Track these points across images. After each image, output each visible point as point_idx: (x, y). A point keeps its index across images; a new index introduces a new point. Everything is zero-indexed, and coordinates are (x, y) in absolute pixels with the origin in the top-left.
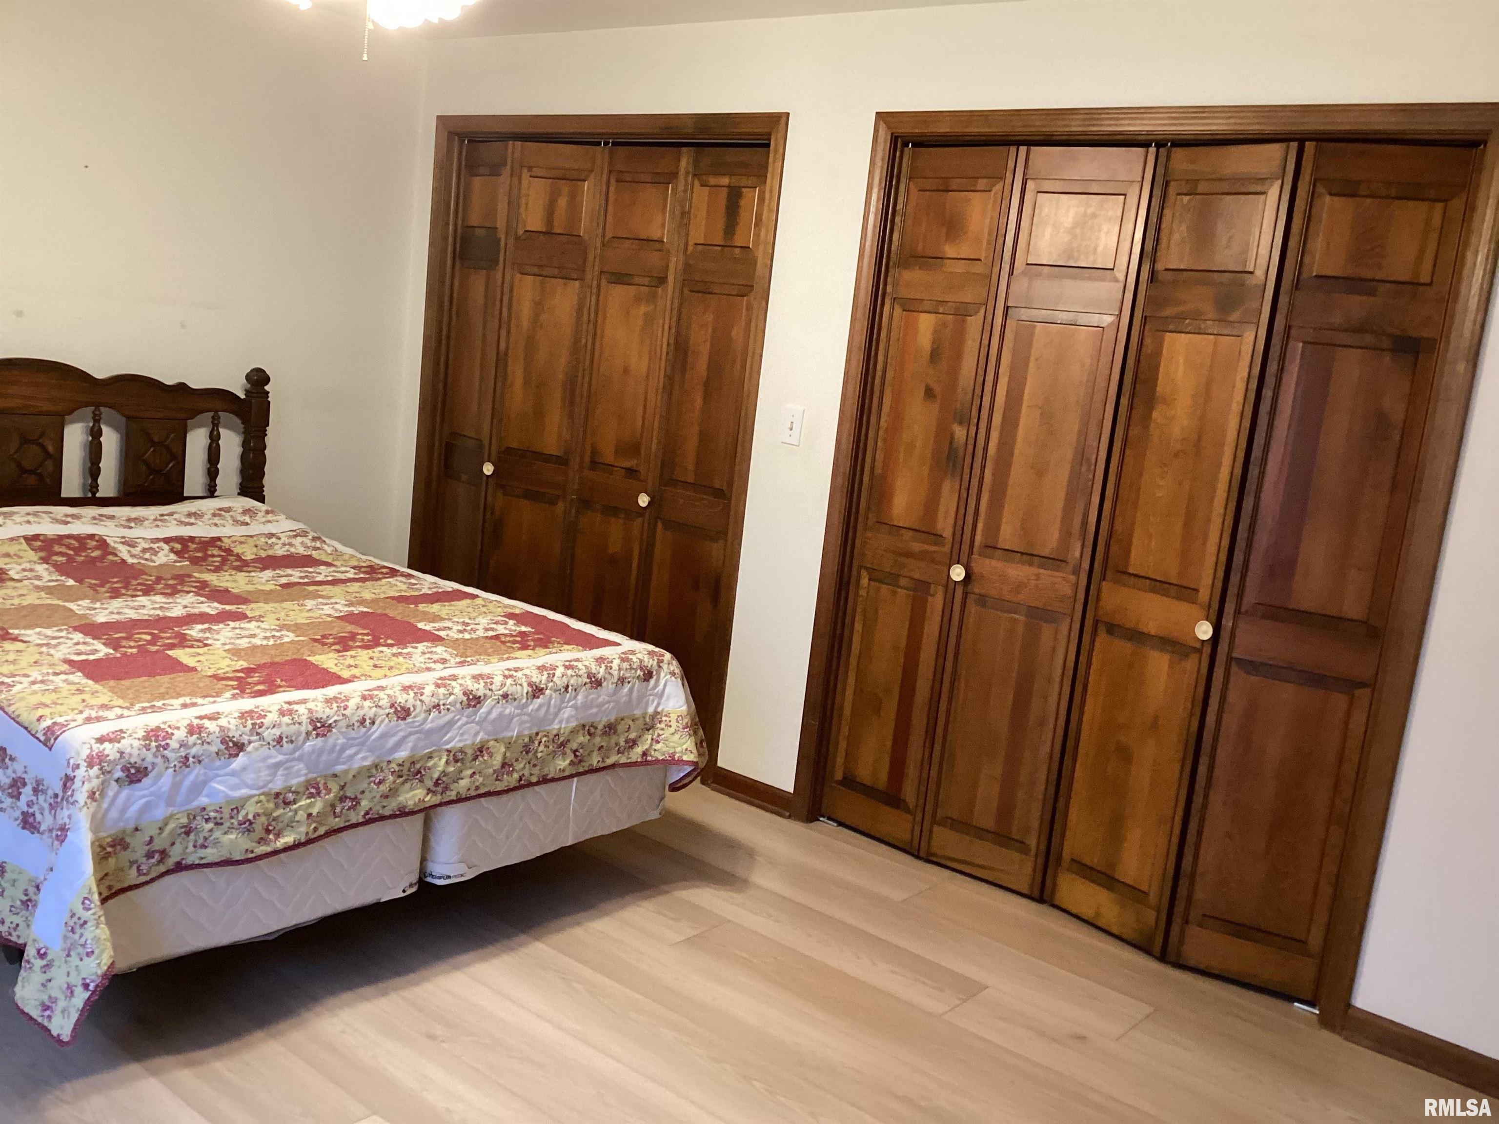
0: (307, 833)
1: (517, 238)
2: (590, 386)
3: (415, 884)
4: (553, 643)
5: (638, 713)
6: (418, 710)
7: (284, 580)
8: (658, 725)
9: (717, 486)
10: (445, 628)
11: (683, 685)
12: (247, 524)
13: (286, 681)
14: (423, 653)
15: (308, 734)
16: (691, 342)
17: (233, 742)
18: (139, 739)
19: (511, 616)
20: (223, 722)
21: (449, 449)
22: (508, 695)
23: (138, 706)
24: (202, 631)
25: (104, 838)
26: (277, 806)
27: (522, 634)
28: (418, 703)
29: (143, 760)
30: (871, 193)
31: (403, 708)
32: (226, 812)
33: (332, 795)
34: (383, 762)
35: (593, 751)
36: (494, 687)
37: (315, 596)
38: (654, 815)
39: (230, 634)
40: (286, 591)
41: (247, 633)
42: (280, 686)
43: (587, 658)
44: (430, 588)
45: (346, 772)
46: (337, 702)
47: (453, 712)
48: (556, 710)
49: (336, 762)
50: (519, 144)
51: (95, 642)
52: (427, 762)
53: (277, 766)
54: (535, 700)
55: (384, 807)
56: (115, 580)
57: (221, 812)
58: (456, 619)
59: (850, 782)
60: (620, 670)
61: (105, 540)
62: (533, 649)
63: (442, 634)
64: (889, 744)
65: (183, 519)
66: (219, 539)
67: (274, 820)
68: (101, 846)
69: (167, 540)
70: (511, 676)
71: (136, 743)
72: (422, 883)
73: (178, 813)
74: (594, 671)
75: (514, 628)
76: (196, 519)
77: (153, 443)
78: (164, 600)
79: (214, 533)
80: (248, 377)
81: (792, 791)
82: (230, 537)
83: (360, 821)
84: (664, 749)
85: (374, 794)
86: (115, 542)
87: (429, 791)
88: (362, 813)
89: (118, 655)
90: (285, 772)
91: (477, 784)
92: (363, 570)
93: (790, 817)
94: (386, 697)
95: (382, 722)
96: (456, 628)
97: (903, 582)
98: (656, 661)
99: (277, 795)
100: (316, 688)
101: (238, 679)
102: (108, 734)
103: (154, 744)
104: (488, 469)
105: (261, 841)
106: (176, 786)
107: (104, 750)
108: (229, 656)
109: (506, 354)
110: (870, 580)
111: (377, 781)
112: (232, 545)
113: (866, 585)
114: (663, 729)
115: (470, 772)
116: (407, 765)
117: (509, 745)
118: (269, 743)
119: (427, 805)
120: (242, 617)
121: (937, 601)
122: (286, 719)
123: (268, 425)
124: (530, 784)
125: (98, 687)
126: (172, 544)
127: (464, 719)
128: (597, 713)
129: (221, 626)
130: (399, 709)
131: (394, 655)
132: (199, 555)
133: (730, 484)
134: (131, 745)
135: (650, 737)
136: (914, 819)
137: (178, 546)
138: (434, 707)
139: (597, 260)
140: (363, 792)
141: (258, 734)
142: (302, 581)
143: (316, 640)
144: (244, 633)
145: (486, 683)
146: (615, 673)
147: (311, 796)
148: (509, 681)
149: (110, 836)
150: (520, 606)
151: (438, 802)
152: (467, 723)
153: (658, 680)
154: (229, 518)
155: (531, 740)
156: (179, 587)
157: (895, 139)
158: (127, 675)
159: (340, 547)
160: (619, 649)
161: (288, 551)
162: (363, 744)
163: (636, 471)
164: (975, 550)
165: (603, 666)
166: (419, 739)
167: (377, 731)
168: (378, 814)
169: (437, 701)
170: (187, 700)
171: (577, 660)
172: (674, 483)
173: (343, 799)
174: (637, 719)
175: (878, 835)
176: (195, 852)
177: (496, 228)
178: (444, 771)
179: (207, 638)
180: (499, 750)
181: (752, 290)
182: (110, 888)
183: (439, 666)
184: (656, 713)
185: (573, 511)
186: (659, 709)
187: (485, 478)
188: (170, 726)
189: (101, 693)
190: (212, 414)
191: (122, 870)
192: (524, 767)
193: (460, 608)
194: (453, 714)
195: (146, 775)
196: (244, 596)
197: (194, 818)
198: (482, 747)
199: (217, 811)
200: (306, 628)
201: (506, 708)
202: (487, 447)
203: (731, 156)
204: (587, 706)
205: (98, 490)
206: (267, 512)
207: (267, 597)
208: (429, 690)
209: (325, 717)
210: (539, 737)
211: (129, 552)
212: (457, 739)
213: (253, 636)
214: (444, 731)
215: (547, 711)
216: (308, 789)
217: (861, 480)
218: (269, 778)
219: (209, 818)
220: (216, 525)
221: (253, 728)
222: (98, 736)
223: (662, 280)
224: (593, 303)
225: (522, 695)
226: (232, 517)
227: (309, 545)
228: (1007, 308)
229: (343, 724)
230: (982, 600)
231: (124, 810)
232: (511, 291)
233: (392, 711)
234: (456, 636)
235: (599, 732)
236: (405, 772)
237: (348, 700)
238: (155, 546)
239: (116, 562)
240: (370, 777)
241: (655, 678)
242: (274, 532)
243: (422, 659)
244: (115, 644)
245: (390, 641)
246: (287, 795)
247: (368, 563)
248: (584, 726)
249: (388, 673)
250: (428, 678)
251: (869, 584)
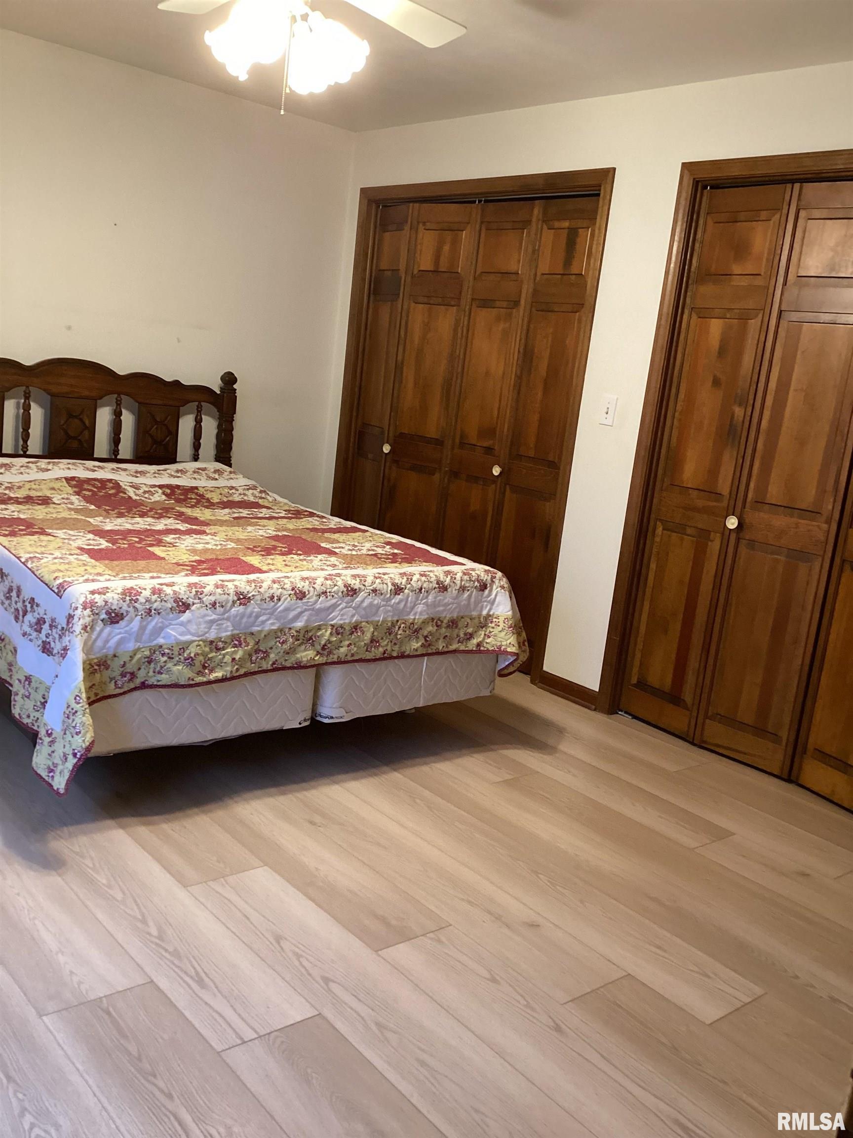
0: (231, 672)
1: (413, 276)
2: (461, 386)
3: (308, 720)
4: (416, 561)
5: (474, 614)
6: (311, 594)
7: (236, 515)
8: (490, 625)
9: (551, 459)
10: (340, 547)
11: (511, 597)
12: (216, 479)
13: (223, 569)
14: (321, 560)
15: (234, 602)
16: (536, 351)
17: (182, 602)
18: (118, 594)
19: (388, 543)
20: (176, 588)
21: (361, 435)
22: (376, 591)
23: (121, 576)
24: (174, 538)
25: (93, 659)
26: (211, 651)
27: (394, 555)
28: (312, 589)
29: (120, 608)
30: (676, 226)
31: (300, 591)
32: (176, 650)
33: (250, 647)
34: (286, 628)
35: (439, 639)
36: (366, 584)
37: (256, 524)
38: (486, 693)
39: (193, 541)
40: (236, 521)
41: (204, 541)
42: (219, 572)
43: (438, 571)
44: (335, 525)
45: (260, 632)
46: (255, 583)
47: (336, 598)
48: (412, 604)
49: (253, 624)
50: (417, 205)
51: (101, 539)
52: (317, 632)
53: (212, 622)
54: (396, 596)
55: (286, 660)
56: (123, 508)
57: (173, 650)
58: (348, 543)
59: (642, 685)
60: (462, 580)
61: (119, 483)
62: (400, 564)
63: (337, 550)
64: (673, 656)
65: (173, 473)
66: (196, 488)
67: (208, 660)
68: (90, 664)
69: (160, 487)
70: (380, 578)
71: (116, 596)
72: (313, 719)
73: (142, 648)
74: (442, 579)
75: (389, 550)
76: (182, 474)
77: (156, 422)
78: (153, 521)
79: (194, 483)
80: (222, 378)
81: (597, 690)
82: (204, 487)
83: (269, 668)
84: (493, 643)
85: (279, 650)
86: (125, 485)
87: (318, 653)
88: (271, 663)
89: (115, 547)
90: (217, 627)
91: (353, 652)
92: (291, 512)
93: (595, 710)
94: (289, 583)
95: (286, 599)
96: (347, 547)
97: (689, 531)
98: (490, 577)
99: (212, 642)
100: (243, 574)
101: (192, 566)
102: (98, 589)
103: (128, 598)
104: (386, 449)
105: (199, 673)
106: (142, 628)
107: (94, 599)
108: (189, 553)
109: (402, 363)
110: (664, 529)
111: (281, 641)
112: (205, 493)
113: (660, 533)
114: (493, 628)
115: (347, 643)
116: (302, 632)
117: (376, 627)
118: (207, 606)
119: (316, 663)
120: (203, 532)
121: (715, 546)
122: (219, 591)
123: (235, 413)
124: (391, 658)
125: (97, 564)
126: (164, 489)
127: (344, 605)
128: (444, 611)
129: (187, 536)
130: (298, 592)
131: (300, 560)
132: (182, 497)
133: (560, 458)
134: (113, 597)
135: (483, 633)
136: (691, 714)
137: (168, 491)
138: (323, 593)
139: (470, 290)
140: (271, 648)
141: (199, 599)
142: (248, 516)
143: (249, 548)
144: (201, 541)
145: (361, 580)
146: (458, 583)
147: (235, 646)
148: (378, 581)
149: (97, 658)
150: (396, 538)
151: (324, 662)
152: (346, 607)
153: (491, 591)
154: (204, 475)
155: (393, 625)
156: (164, 514)
157: (696, 183)
158: (118, 558)
159: (279, 499)
160: (463, 567)
161: (242, 498)
162: (272, 614)
163: (492, 449)
164: (748, 505)
165: (449, 577)
166: (311, 615)
167: (282, 606)
168: (281, 664)
169: (325, 589)
170: (155, 575)
171: (431, 571)
172: (520, 457)
173: (257, 651)
174: (474, 618)
175: (662, 726)
176: (155, 676)
177: (399, 270)
178: (329, 640)
179: (176, 543)
180: (369, 629)
181: (583, 307)
182: (96, 695)
183: (330, 568)
184: (489, 615)
185: (446, 480)
186: (491, 613)
187: (384, 456)
188: (140, 588)
189: (100, 567)
190: (197, 403)
191: (105, 683)
192: (387, 645)
193: (353, 537)
194: (337, 600)
195: (122, 619)
196: (208, 522)
197: (154, 653)
198: (357, 626)
199: (170, 649)
200: (244, 541)
201: (375, 599)
202: (386, 432)
203: (571, 204)
204: (434, 605)
205: (118, 454)
206: (231, 472)
207: (222, 523)
208: (319, 581)
209: (246, 592)
210: (399, 624)
211: (134, 492)
212: (339, 618)
213: (207, 543)
214: (330, 611)
215: (405, 605)
216: (233, 641)
217: (660, 452)
218: (206, 630)
219: (164, 653)
220: (195, 478)
221: (197, 594)
222: (91, 590)
223: (516, 303)
224: (466, 323)
225: (387, 592)
226: (206, 474)
227: (257, 495)
228: (780, 312)
229: (258, 598)
230: (752, 544)
231: (107, 641)
232: (408, 316)
233: (293, 592)
234: (346, 553)
235: (444, 625)
236: (301, 637)
237: (262, 583)
238: (152, 490)
239: (125, 497)
240: (276, 638)
241: (488, 589)
242: (234, 485)
243: (319, 564)
244: (114, 542)
245: (299, 552)
246: (218, 643)
247: (296, 509)
248: (433, 619)
249: (294, 569)
250: (323, 574)
251: (662, 533)
